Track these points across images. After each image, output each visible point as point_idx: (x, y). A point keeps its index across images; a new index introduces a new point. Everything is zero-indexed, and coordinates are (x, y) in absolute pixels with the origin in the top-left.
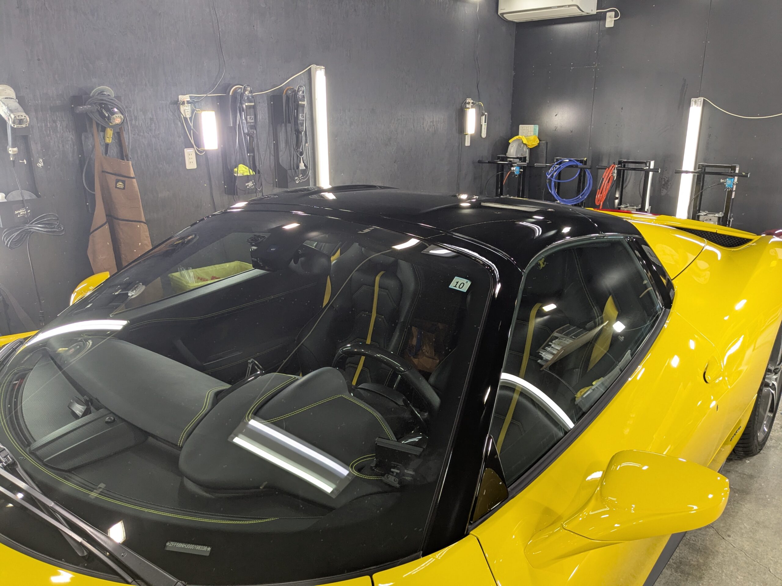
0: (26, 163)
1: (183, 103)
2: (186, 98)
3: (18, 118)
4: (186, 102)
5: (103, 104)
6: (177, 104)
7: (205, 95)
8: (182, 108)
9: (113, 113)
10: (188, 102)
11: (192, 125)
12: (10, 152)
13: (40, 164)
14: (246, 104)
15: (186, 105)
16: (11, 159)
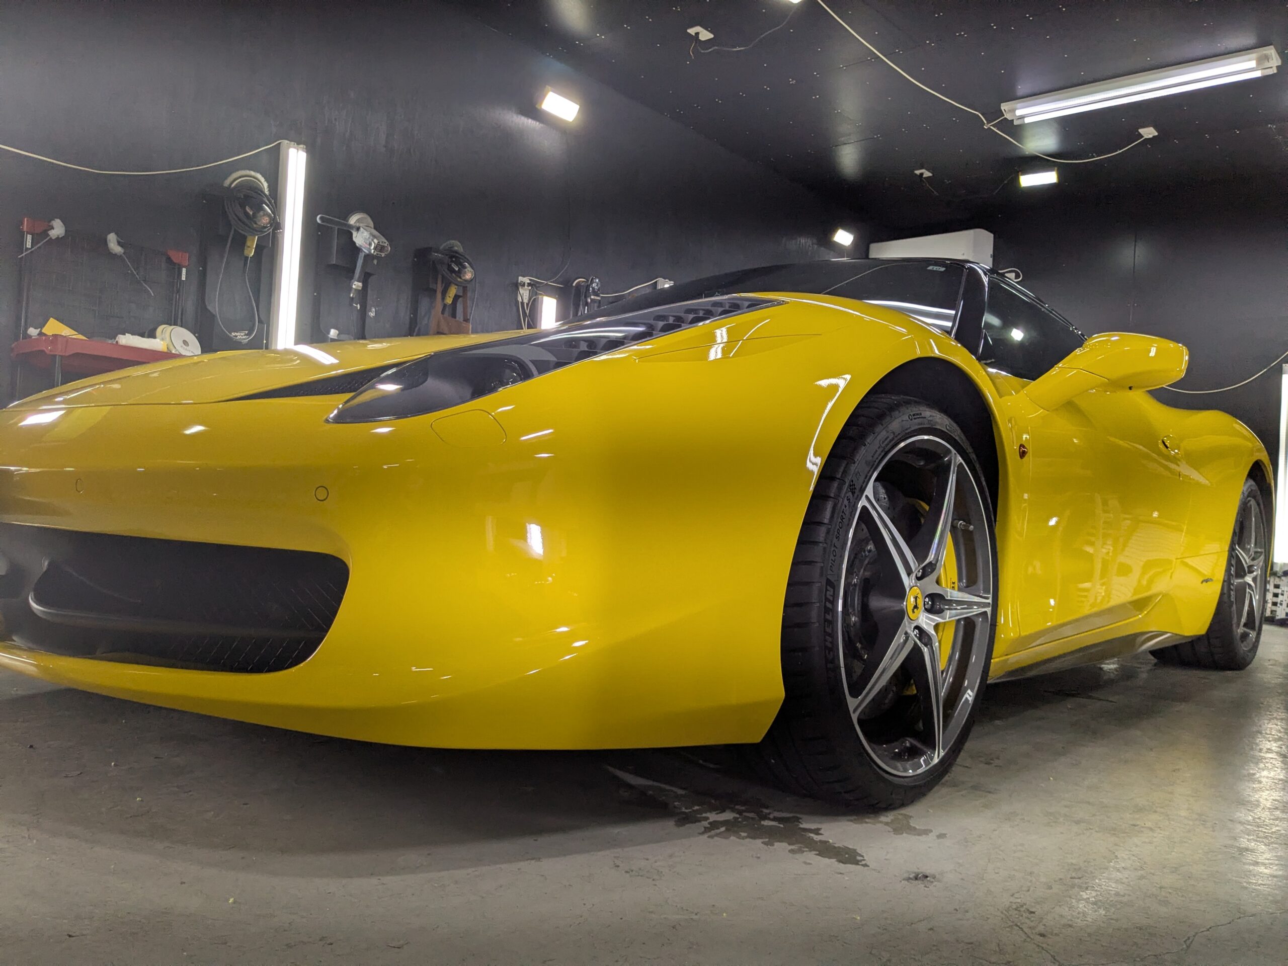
0: (359, 308)
1: (523, 285)
2: (526, 280)
3: (381, 244)
4: (526, 284)
5: (454, 257)
6: (517, 286)
7: (546, 282)
8: (521, 290)
9: (465, 267)
10: (529, 285)
11: (528, 312)
12: (354, 287)
13: (372, 314)
14: (592, 297)
15: (526, 287)
16: (351, 295)
